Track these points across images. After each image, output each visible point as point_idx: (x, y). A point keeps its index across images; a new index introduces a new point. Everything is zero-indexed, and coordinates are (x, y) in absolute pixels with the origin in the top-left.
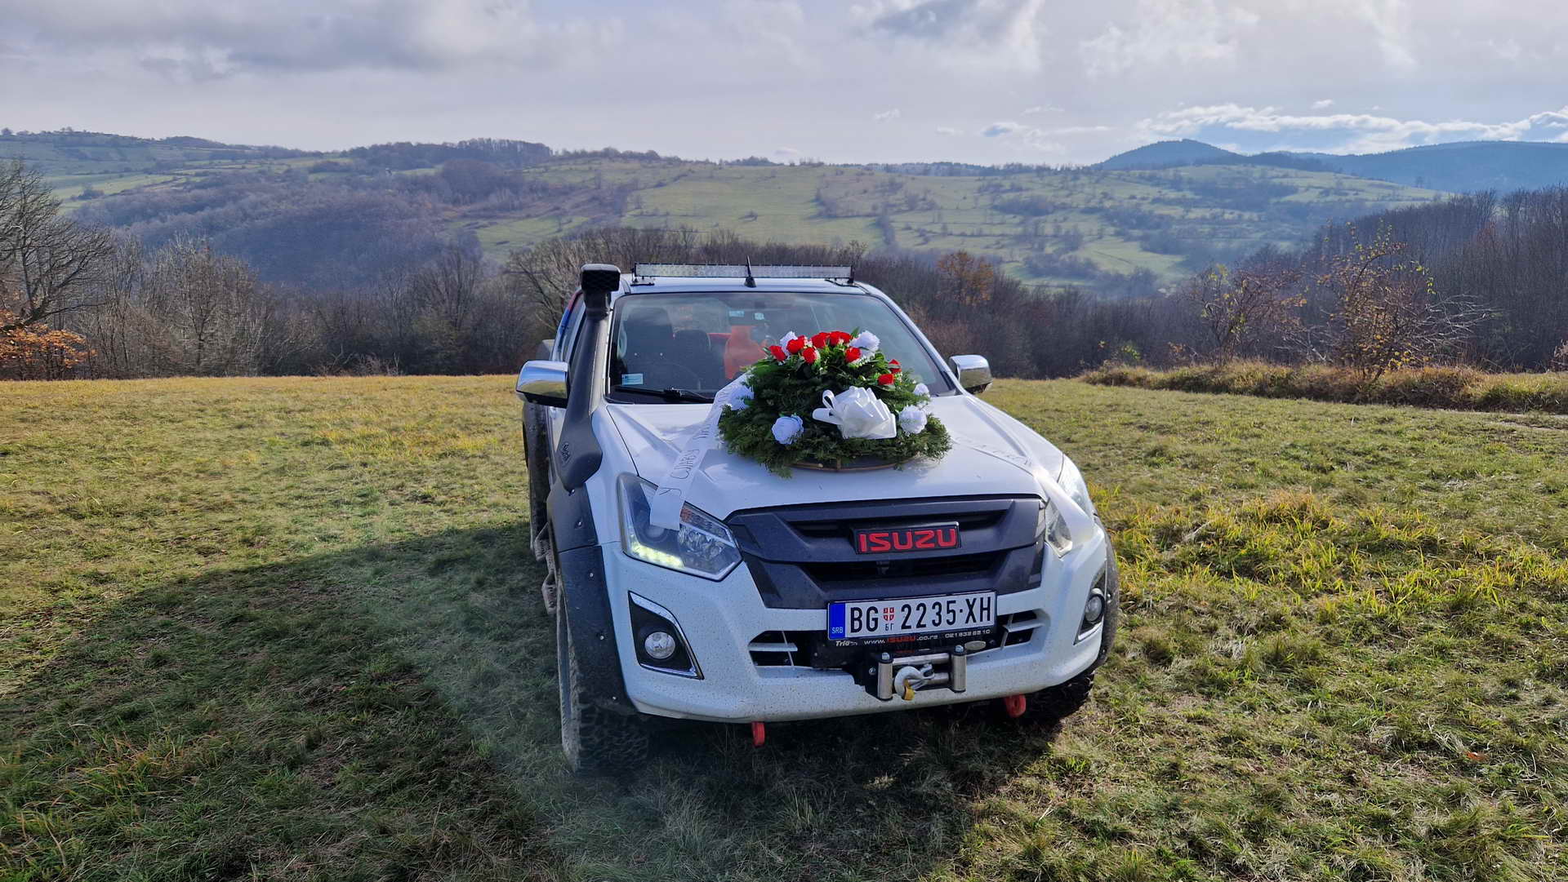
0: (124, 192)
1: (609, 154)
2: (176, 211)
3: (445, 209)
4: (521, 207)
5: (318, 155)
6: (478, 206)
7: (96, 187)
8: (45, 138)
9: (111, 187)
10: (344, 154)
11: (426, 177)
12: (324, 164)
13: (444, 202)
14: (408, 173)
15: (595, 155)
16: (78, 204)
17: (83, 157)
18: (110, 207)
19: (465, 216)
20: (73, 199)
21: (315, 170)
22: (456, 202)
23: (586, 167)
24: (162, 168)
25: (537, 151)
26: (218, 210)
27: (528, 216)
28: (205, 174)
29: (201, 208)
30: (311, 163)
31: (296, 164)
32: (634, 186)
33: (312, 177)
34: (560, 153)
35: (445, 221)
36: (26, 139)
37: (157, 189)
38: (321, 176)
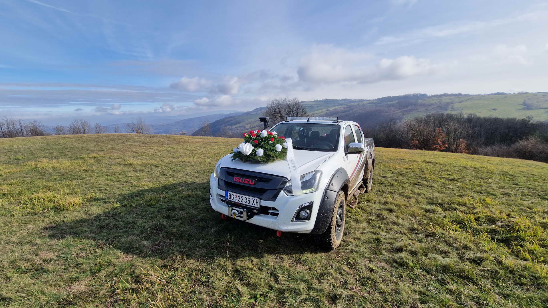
0: (333, 110)
1: (445, 95)
2: (341, 113)
3: (396, 111)
4: (416, 110)
5: (370, 100)
6: (406, 109)
7: (329, 109)
8: (323, 101)
9: (331, 109)
10: (375, 100)
11: (393, 104)
12: (371, 102)
13: (397, 109)
14: (389, 103)
15: (441, 95)
16: (326, 112)
17: (328, 104)
18: (330, 112)
19: (401, 112)
20: (325, 111)
21: (368, 104)
22: (400, 109)
23: (437, 99)
24: (341, 105)
25: (424, 96)
26: (349, 112)
27: (418, 111)
28: (347, 105)
29: (345, 112)
30: (368, 102)
31: (365, 102)
32: (452, 103)
33: (368, 105)
34: (430, 95)
35: (396, 113)
36: (320, 101)
37: (339, 109)
38: (370, 105)
